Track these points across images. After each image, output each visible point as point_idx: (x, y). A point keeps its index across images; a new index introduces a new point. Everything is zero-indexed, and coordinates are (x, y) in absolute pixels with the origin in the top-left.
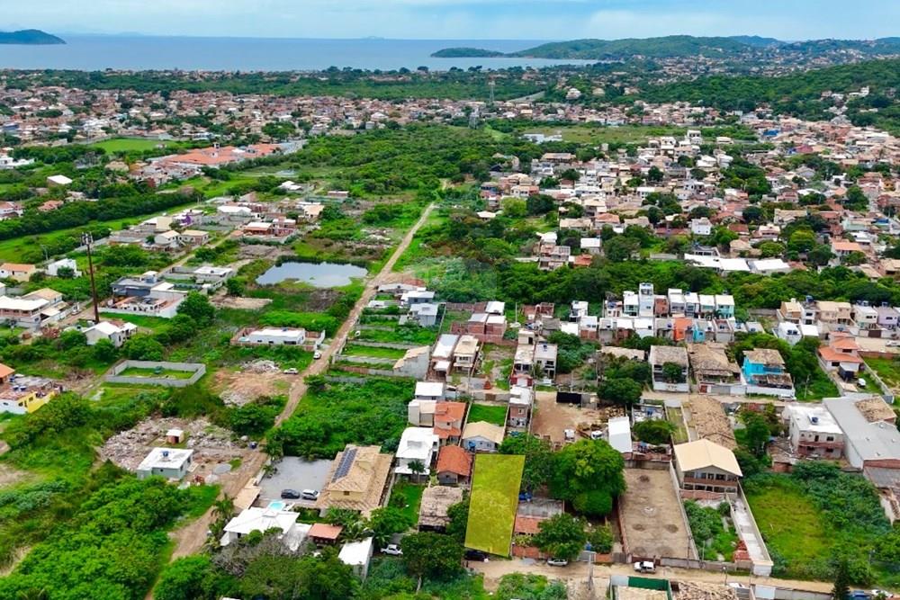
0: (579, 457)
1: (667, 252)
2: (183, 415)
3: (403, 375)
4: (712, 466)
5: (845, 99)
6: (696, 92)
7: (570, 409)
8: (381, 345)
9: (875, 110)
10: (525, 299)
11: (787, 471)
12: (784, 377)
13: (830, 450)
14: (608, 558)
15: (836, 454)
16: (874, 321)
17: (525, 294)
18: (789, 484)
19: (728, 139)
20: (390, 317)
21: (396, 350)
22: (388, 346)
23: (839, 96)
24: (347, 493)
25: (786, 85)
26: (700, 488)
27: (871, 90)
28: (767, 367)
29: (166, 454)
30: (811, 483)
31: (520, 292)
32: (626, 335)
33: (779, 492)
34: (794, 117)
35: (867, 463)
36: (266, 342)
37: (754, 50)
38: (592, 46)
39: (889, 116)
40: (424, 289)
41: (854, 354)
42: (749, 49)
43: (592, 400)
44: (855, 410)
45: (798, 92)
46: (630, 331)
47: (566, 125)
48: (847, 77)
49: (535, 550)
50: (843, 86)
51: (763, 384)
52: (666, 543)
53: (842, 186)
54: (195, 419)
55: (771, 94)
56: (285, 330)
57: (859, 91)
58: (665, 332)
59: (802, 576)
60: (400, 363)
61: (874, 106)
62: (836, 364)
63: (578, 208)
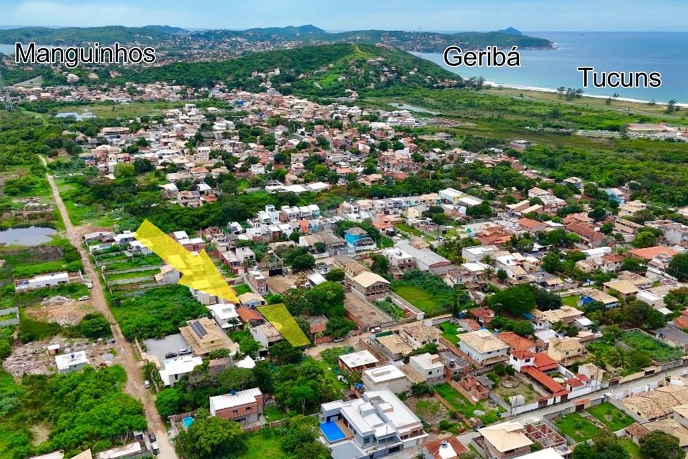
0: (327, 291)
1: (253, 187)
2: (40, 339)
3: (164, 283)
4: (378, 282)
5: (267, 77)
6: (168, 75)
7: (279, 278)
8: (128, 271)
9: (289, 84)
10: (196, 227)
11: (400, 278)
12: (369, 240)
13: (410, 266)
14: (358, 332)
15: (412, 267)
16: (383, 206)
17: (195, 224)
18: (404, 283)
19: (216, 109)
20: (114, 254)
21: (140, 272)
22: (134, 270)
23: (263, 75)
24: (212, 342)
25: (228, 67)
26: (373, 294)
27: (280, 70)
28: (361, 236)
29: (73, 356)
30: (413, 281)
31: (191, 223)
32: (277, 235)
33: (403, 288)
34: (243, 90)
35: (430, 266)
36: (43, 285)
37: (174, 38)
38: (42, 33)
39: (299, 88)
40: (129, 231)
41: (389, 223)
42: (170, 37)
43: (289, 270)
44: (410, 246)
45: (236, 72)
46: (279, 232)
47: (87, 104)
48: (263, 62)
49: (326, 338)
50: (264, 68)
51: (359, 245)
52: (376, 319)
53: (306, 136)
54: (51, 339)
55: (220, 74)
56: (53, 275)
57: (273, 71)
58: (298, 229)
59: (435, 315)
60: (158, 277)
61: (288, 82)
62: (383, 230)
63: (173, 165)
